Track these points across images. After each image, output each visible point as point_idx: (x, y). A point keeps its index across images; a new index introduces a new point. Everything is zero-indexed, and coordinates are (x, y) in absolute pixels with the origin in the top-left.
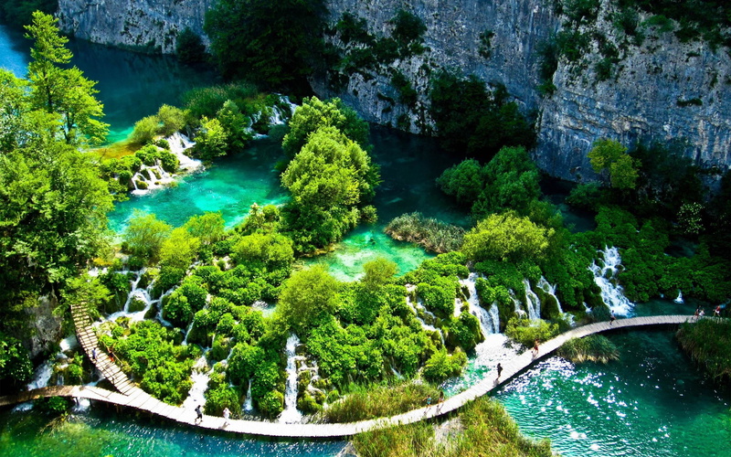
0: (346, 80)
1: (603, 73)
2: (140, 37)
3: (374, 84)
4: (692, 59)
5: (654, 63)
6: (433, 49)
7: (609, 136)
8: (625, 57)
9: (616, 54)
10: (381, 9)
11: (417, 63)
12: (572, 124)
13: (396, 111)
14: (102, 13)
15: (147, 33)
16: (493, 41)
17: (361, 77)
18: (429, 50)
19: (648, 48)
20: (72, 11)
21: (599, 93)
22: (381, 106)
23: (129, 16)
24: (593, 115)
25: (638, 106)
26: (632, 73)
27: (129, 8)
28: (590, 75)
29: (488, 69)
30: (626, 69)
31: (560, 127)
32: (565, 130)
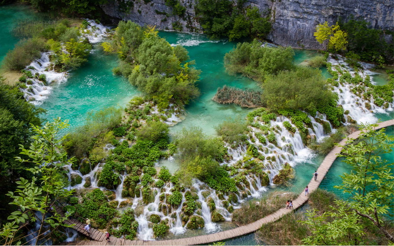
0: (131, 4)
12: (295, 15)
13: (171, 20)
22: (159, 18)
24: (309, 8)
31: (288, 18)
32: (291, 19)
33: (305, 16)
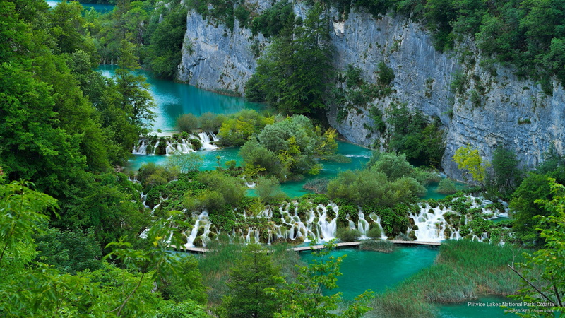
0: (346, 114)
1: (477, 103)
2: (230, 84)
3: (362, 117)
4: (525, 91)
5: (506, 95)
6: (398, 91)
7: (485, 149)
8: (489, 91)
9: (484, 89)
10: (372, 62)
11: (388, 101)
12: (464, 140)
13: (374, 137)
14: (207, 65)
15: (235, 81)
16: (433, 84)
17: (355, 111)
18: (396, 91)
19: (502, 84)
20: (189, 64)
21: (475, 116)
22: (365, 132)
23: (225, 68)
24: (474, 132)
25: (497, 125)
26: (493, 101)
27: (225, 62)
28: (469, 103)
29: (431, 106)
30: (489, 99)
31: (457, 143)
32: (460, 145)
33: (473, 142)
